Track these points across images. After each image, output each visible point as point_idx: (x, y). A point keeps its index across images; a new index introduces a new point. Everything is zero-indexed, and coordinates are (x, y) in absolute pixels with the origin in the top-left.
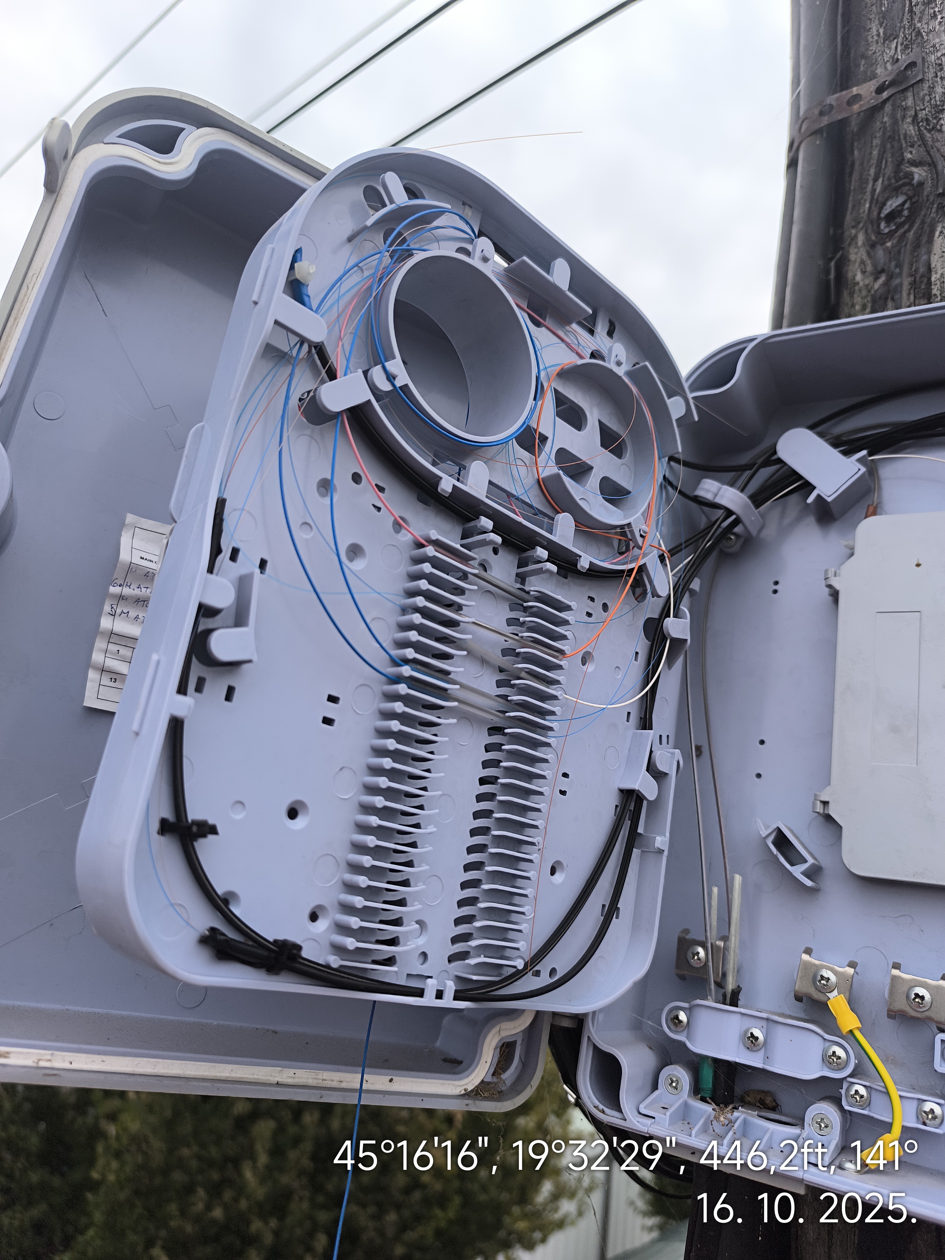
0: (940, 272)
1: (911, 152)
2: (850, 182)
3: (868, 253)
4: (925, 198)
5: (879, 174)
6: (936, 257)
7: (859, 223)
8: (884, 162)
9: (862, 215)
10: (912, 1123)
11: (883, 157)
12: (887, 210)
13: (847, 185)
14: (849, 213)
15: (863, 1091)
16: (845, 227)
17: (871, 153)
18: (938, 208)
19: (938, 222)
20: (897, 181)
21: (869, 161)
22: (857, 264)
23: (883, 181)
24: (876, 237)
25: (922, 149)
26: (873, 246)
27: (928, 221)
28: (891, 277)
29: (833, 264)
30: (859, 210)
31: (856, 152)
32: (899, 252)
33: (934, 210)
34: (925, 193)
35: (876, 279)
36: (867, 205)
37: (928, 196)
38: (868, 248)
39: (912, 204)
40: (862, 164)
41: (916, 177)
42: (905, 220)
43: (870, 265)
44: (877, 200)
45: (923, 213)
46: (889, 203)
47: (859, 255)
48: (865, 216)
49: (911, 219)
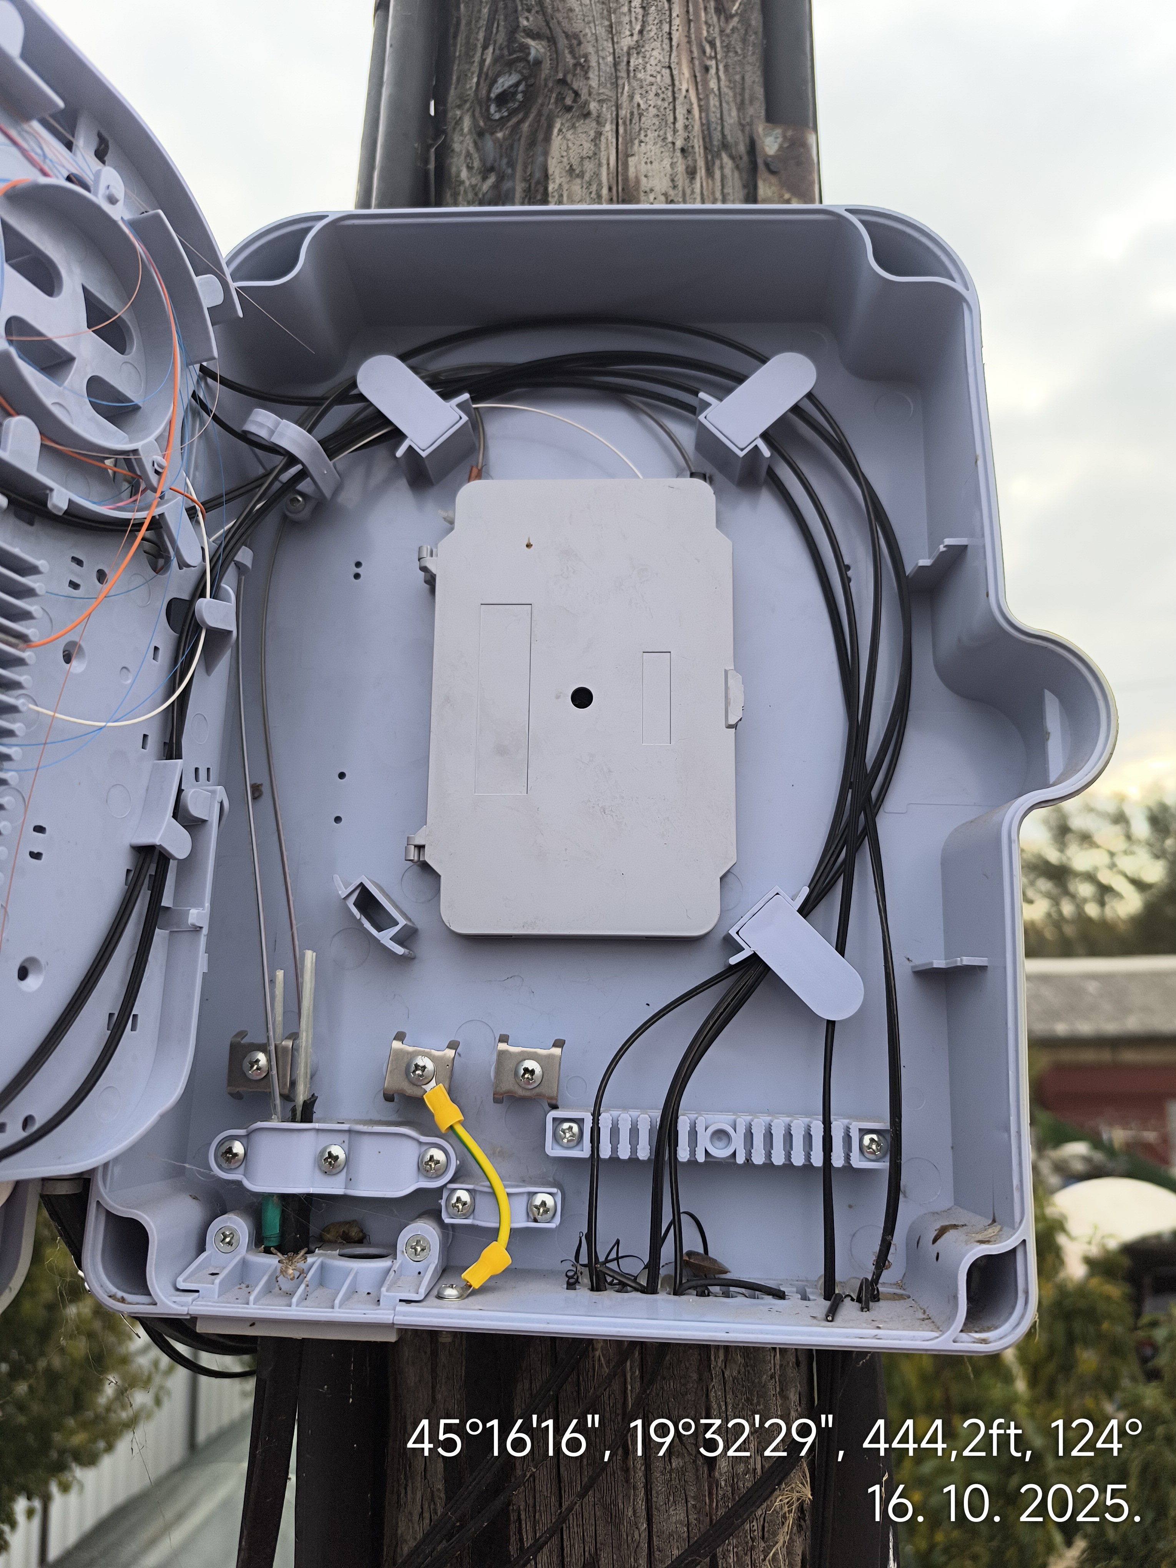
0: (558, 182)
1: (527, 19)
2: (455, 45)
3: (475, 143)
4: (543, 83)
5: (490, 40)
6: (554, 161)
7: (466, 101)
8: (495, 25)
9: (469, 93)
10: (522, 1223)
11: (494, 18)
12: (497, 90)
13: (452, 48)
14: (453, 86)
15: (465, 1196)
16: (449, 105)
17: (480, 11)
18: (557, 99)
19: (558, 117)
20: (510, 54)
21: (477, 21)
22: (463, 157)
23: (494, 50)
24: (485, 124)
25: (540, 17)
26: (481, 134)
27: (545, 112)
28: (501, 178)
29: (433, 150)
30: (465, 84)
31: (462, 6)
32: (511, 147)
33: (553, 100)
34: (543, 76)
35: (485, 178)
36: (475, 80)
37: (546, 80)
38: (475, 136)
39: (528, 86)
40: (469, 23)
41: (533, 52)
42: (519, 106)
43: (478, 159)
44: (487, 75)
45: (540, 101)
46: (501, 80)
47: (465, 145)
48: (471, 93)
49: (525, 106)
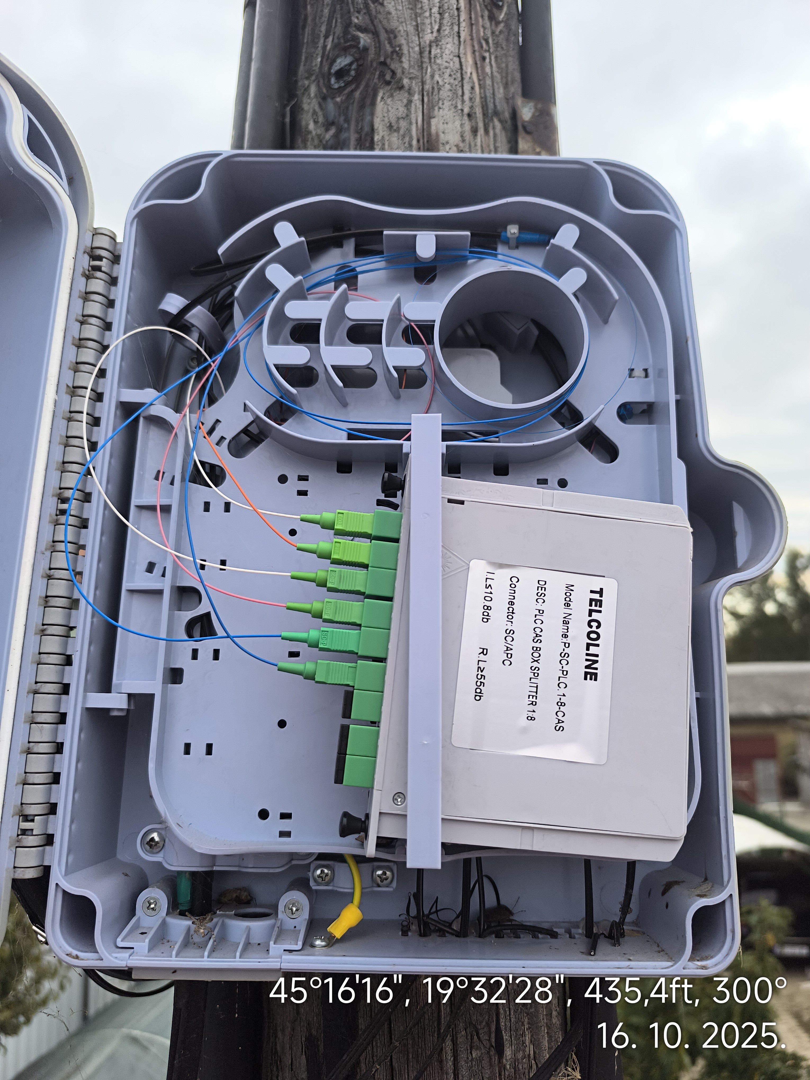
0: (381, 134)
1: (357, 18)
2: (304, 34)
3: (320, 105)
4: (369, 63)
5: (330, 31)
6: (378, 119)
7: (312, 75)
8: (334, 21)
9: (314, 68)
10: (369, 886)
11: (333, 17)
12: (336, 67)
13: (301, 38)
14: (302, 64)
15: (327, 870)
16: (299, 77)
17: (322, 11)
18: (380, 75)
19: (380, 88)
20: (345, 42)
21: (320, 18)
22: (310, 114)
23: (333, 39)
24: (327, 91)
25: (367, 17)
26: (324, 98)
27: (372, 85)
28: (340, 130)
29: (288, 109)
30: (312, 62)
31: (309, 7)
32: (347, 108)
33: (376, 76)
34: (369, 59)
35: (327, 130)
36: (319, 60)
37: (372, 62)
38: (320, 100)
39: (359, 66)
40: (314, 19)
41: (362, 42)
42: (353, 79)
43: (322, 116)
44: (328, 56)
45: (367, 76)
46: (339, 61)
47: (312, 105)
48: (317, 69)
49: (357, 79)
